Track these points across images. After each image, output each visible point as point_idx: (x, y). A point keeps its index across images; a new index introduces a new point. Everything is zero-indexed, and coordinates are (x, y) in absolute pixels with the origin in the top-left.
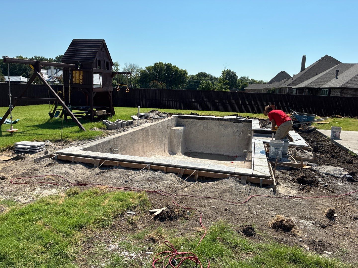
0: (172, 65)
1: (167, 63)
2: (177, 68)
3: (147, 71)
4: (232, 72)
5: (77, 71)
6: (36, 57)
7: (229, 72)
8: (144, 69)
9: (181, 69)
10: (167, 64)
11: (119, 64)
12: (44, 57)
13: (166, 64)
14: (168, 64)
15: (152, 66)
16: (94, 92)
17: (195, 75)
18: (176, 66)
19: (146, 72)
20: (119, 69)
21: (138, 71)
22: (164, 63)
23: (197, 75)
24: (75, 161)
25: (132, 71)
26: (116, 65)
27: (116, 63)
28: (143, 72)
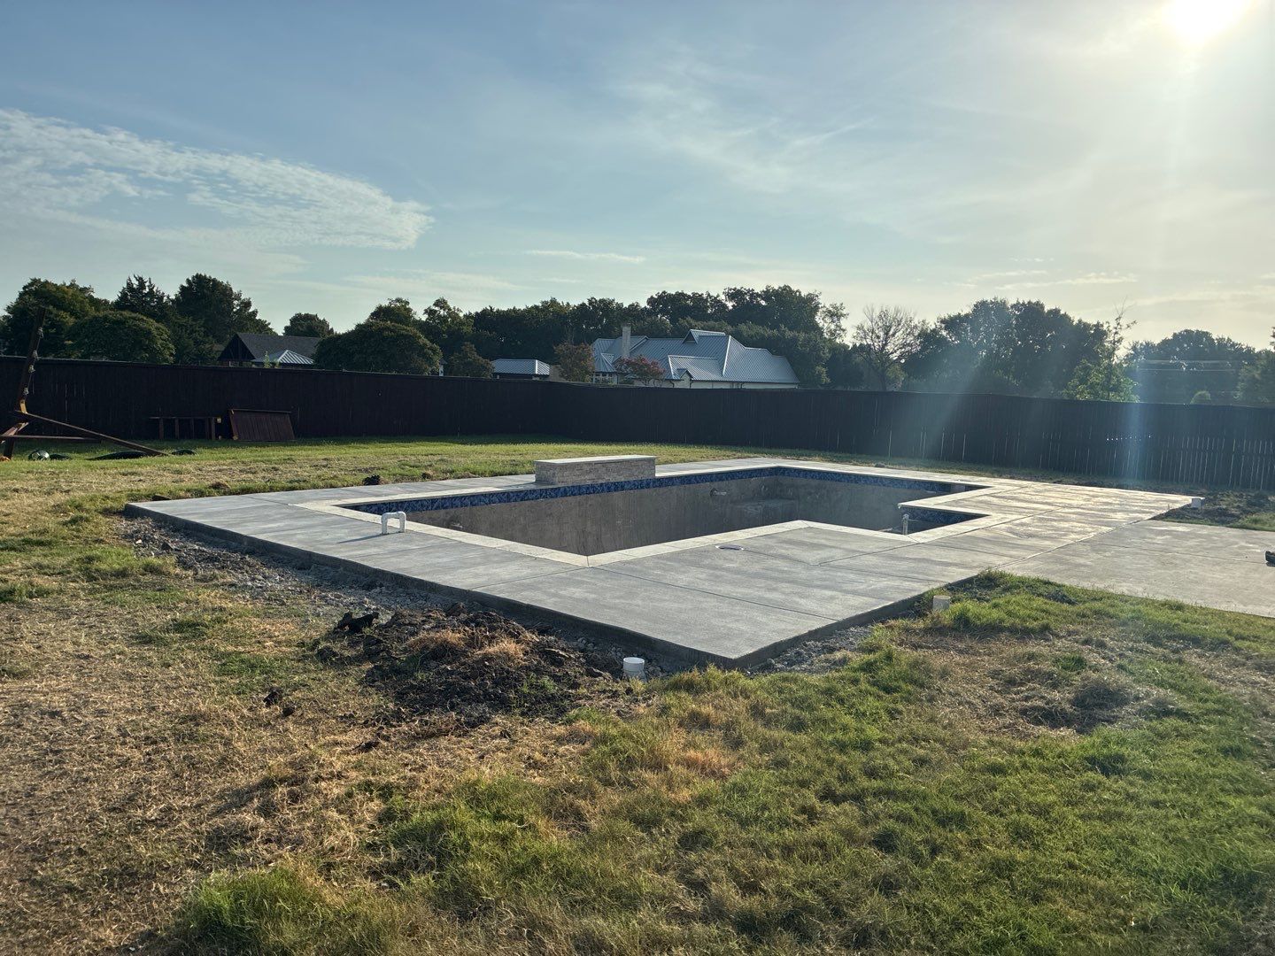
0: (1043, 307)
1: (1024, 299)
2: (1066, 317)
3: (943, 332)
8: (933, 327)
9: (1080, 321)
10: (1023, 304)
11: (844, 312)
13: (1018, 303)
14: (1029, 303)
15: (963, 314)
17: (1157, 341)
18: (1062, 312)
19: (941, 335)
20: (844, 330)
21: (911, 334)
22: (1011, 301)
23: (1165, 342)
25: (887, 334)
26: (835, 314)
27: (836, 308)
28: (928, 337)
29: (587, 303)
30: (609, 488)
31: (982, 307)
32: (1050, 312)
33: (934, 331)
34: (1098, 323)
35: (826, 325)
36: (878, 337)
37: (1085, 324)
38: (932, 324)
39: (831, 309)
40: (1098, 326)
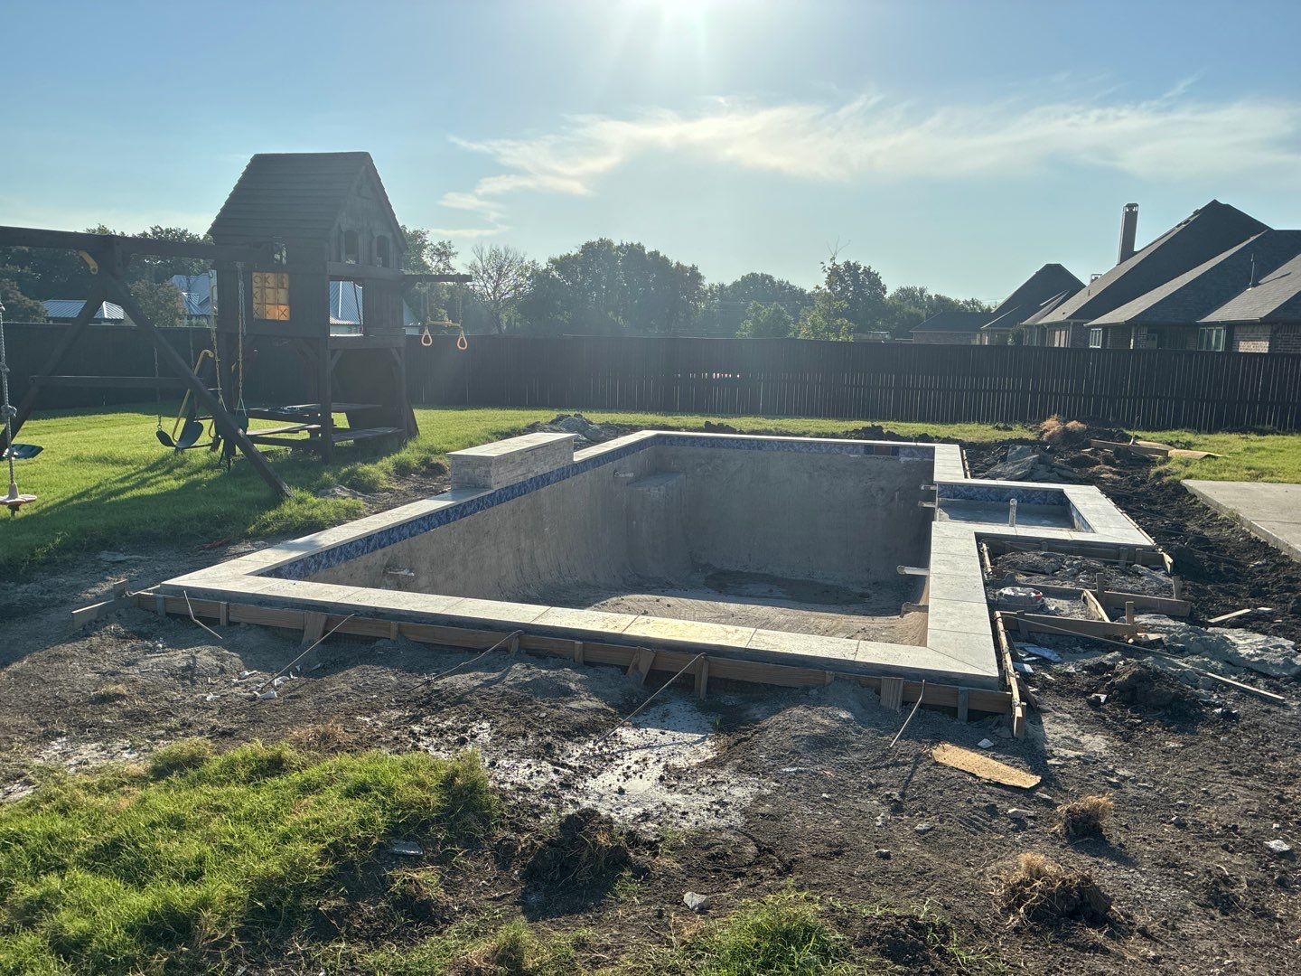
0: (644, 250)
1: (627, 241)
2: (665, 260)
3: (554, 273)
4: (864, 270)
5: (267, 275)
6: (158, 230)
7: (852, 268)
8: (545, 267)
9: (678, 264)
10: (627, 246)
11: (453, 250)
12: (186, 231)
13: (622, 245)
14: (632, 245)
15: (572, 254)
16: (334, 352)
17: (728, 283)
18: (661, 255)
19: (553, 276)
20: (453, 270)
21: (523, 275)
22: (617, 243)
23: (736, 284)
24: (231, 618)
25: (500, 275)
26: (443, 252)
27: (445, 246)
28: (540, 278)
29: (149, 232)
30: (538, 484)
31: (588, 248)
32: (651, 254)
33: (545, 271)
34: (693, 266)
35: (434, 264)
36: (492, 278)
37: (682, 267)
38: (543, 264)
39: (439, 247)
40: (694, 269)
